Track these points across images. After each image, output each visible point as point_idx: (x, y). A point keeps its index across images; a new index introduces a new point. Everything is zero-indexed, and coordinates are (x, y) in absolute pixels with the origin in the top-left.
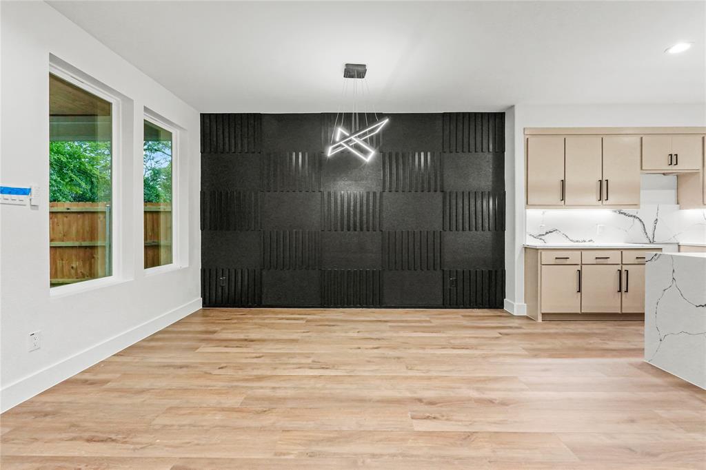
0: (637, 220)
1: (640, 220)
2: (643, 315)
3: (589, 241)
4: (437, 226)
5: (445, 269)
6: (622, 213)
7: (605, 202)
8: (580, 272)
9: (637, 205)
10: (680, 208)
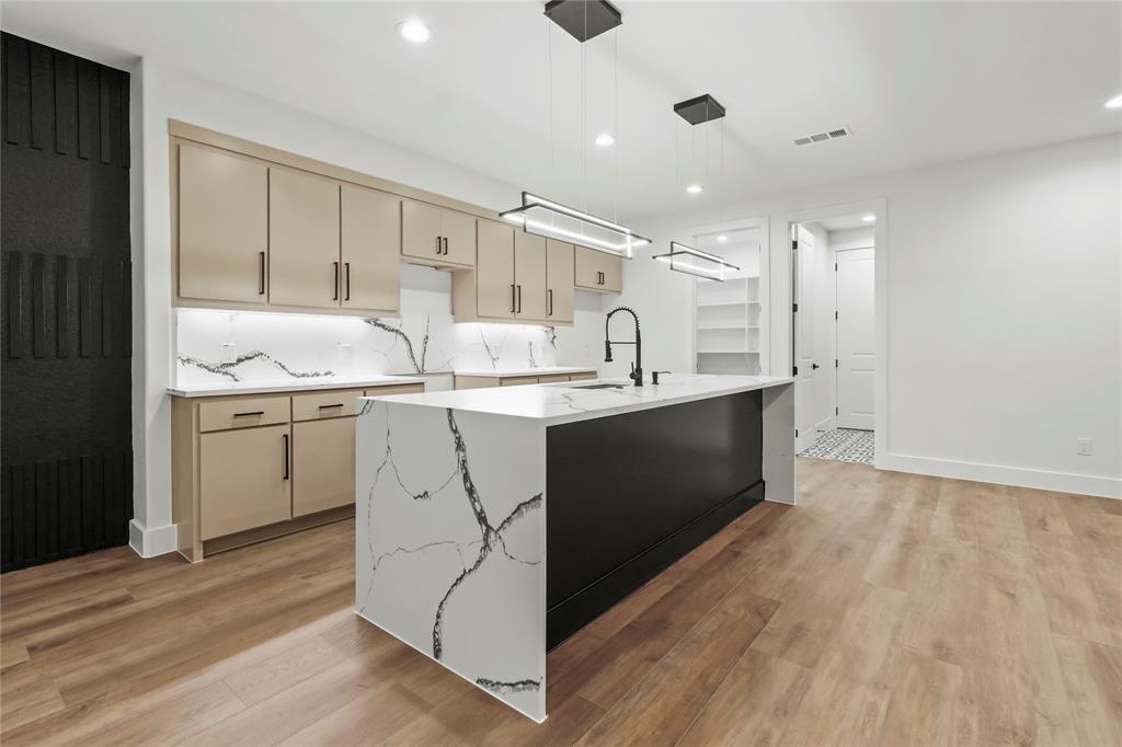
0: (400, 337)
1: (406, 338)
3: (326, 374)
6: (379, 325)
7: (345, 303)
8: (288, 439)
9: (394, 312)
10: (456, 322)
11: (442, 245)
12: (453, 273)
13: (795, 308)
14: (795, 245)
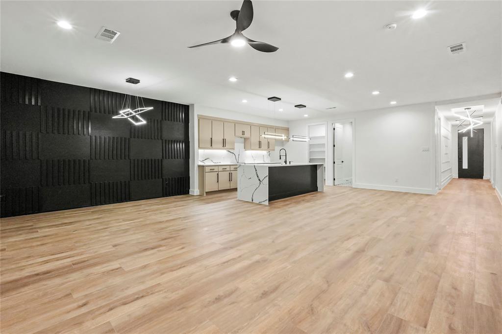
1: (234, 154)
2: (237, 188)
3: (220, 163)
4: (160, 157)
5: (164, 178)
6: (230, 152)
7: (225, 148)
8: (218, 174)
9: (234, 149)
10: (245, 150)
11: (243, 133)
12: (245, 139)
13: (334, 146)
14: (334, 129)
